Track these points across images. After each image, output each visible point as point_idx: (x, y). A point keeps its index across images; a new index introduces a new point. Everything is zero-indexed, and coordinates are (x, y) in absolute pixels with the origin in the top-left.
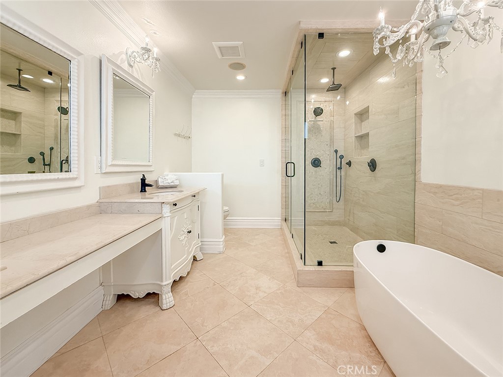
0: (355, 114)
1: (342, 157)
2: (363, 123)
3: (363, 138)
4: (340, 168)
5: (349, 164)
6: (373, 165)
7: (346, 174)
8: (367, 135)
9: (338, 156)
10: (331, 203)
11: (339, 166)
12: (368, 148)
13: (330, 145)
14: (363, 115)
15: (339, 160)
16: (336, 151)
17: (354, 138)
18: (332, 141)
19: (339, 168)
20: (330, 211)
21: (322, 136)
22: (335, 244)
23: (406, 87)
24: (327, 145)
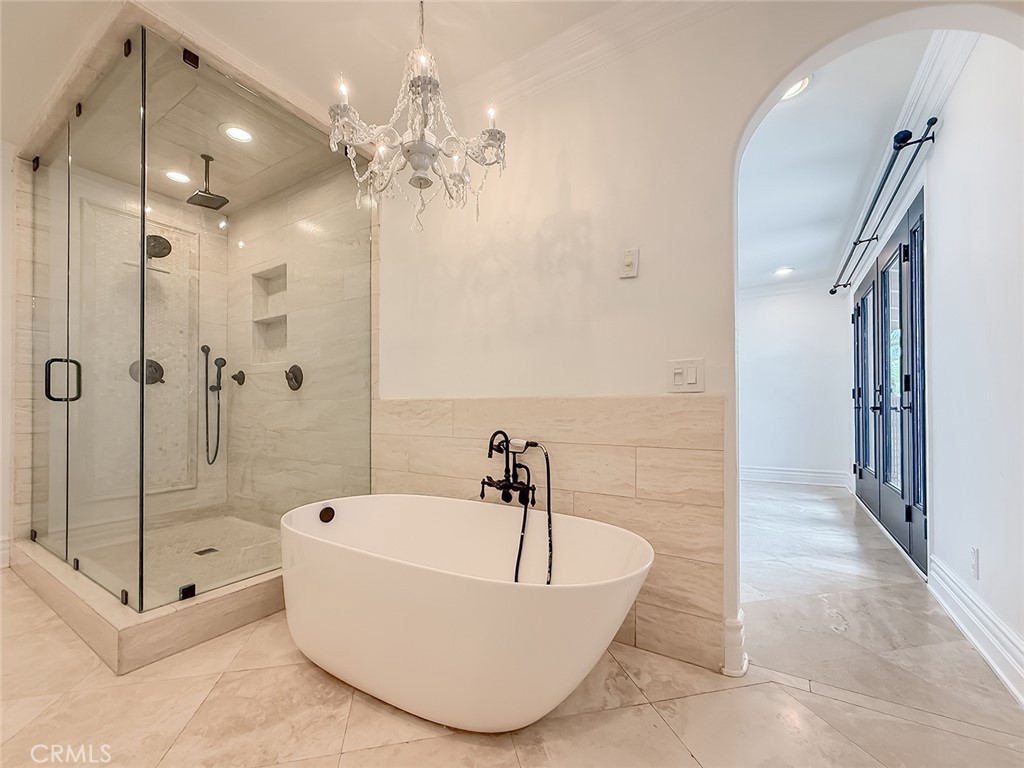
0: (254, 276)
1: (221, 363)
2: (271, 298)
3: (272, 328)
4: (217, 388)
5: (240, 378)
6: (295, 378)
7: (231, 401)
8: (282, 321)
9: (212, 360)
10: (192, 466)
11: (213, 381)
12: (284, 344)
13: (190, 335)
14: (270, 281)
15: (213, 370)
16: (206, 350)
17: (251, 325)
18: (195, 324)
19: (213, 388)
20: (190, 486)
21: (166, 308)
22: (212, 554)
23: (356, 245)
24: (182, 332)
